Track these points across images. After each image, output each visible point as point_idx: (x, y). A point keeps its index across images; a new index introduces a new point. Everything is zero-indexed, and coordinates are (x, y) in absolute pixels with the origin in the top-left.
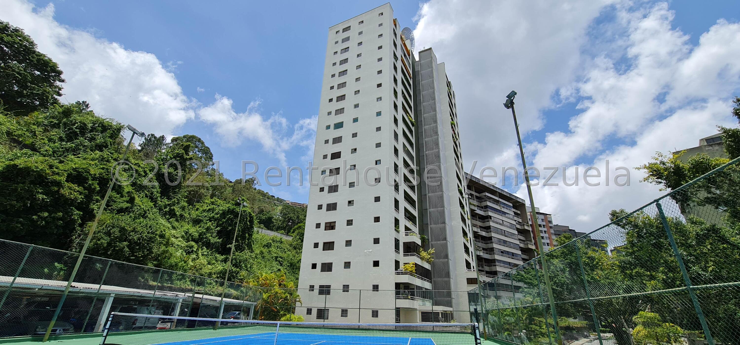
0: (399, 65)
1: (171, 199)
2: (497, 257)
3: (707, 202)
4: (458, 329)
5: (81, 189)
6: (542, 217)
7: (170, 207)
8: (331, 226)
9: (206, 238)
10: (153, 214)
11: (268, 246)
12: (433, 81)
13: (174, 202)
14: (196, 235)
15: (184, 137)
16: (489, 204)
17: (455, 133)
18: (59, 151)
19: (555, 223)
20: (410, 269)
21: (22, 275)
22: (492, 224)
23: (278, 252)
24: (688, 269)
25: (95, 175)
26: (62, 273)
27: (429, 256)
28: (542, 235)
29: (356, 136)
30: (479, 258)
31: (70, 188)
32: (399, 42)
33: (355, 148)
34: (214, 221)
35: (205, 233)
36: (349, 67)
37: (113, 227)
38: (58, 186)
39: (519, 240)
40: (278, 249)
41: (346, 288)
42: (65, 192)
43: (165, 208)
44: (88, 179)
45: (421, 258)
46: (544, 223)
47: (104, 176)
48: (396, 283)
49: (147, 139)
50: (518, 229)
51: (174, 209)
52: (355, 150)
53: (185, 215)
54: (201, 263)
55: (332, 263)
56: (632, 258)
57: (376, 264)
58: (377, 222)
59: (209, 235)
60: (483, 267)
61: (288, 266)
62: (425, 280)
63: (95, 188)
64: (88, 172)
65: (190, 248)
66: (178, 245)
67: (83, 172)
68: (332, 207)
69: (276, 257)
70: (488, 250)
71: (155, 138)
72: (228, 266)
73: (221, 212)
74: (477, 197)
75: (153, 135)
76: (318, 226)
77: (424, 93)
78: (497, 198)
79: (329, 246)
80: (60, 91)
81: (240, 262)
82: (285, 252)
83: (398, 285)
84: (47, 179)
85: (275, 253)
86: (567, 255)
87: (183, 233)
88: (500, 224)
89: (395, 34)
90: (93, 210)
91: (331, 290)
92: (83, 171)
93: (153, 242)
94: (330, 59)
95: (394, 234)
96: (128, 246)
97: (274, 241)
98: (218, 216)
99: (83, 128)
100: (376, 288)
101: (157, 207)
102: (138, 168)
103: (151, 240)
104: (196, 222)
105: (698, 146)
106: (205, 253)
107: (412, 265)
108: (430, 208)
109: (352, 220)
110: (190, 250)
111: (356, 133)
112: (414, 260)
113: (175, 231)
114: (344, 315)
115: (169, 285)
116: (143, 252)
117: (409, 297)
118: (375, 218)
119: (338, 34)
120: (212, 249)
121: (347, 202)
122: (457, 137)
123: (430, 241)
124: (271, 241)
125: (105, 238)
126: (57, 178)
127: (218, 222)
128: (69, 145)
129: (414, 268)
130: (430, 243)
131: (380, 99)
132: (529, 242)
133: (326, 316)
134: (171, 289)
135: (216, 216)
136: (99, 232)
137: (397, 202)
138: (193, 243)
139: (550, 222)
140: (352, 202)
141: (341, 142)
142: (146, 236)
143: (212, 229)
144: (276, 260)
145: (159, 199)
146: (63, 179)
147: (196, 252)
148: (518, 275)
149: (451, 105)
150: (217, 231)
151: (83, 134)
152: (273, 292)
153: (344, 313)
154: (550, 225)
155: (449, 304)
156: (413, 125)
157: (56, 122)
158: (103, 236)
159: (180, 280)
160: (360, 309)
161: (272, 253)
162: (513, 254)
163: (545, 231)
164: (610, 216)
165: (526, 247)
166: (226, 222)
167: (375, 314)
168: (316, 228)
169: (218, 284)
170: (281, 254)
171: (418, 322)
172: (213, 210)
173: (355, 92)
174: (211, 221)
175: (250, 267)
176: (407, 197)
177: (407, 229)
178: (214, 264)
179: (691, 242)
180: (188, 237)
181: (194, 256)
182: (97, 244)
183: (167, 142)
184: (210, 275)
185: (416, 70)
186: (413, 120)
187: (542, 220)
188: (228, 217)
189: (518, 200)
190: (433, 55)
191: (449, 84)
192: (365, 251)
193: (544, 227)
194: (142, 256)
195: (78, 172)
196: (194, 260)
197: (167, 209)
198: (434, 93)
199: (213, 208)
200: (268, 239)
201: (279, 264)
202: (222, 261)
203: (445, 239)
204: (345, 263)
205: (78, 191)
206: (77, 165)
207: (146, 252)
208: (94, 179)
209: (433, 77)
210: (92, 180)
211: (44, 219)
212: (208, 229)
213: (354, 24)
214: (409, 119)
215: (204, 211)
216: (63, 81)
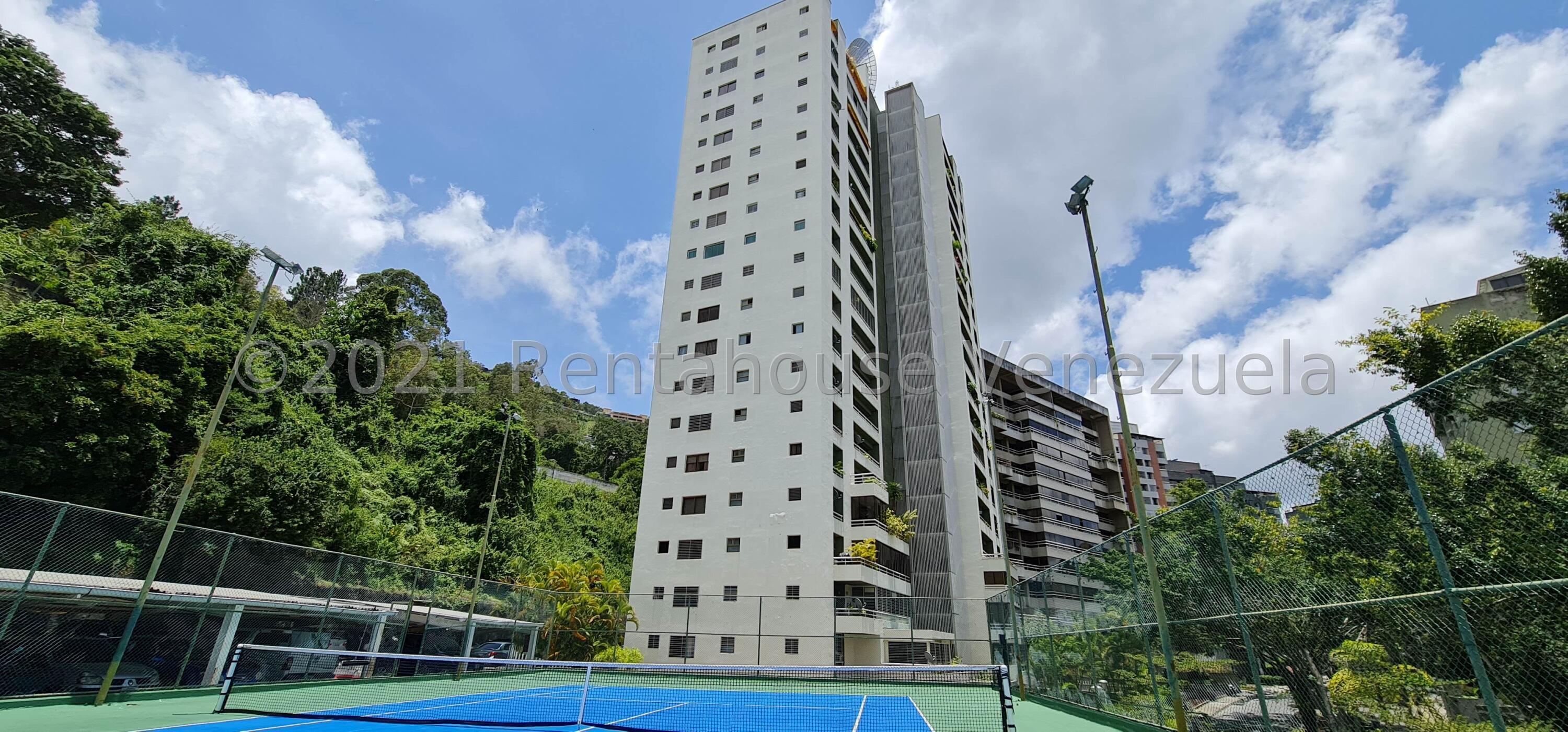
0: (843, 119)
1: (359, 406)
2: (1048, 528)
3: (1490, 413)
4: (965, 679)
5: (166, 384)
6: (1144, 444)
7: (358, 422)
8: (698, 463)
9: (435, 488)
10: (324, 437)
11: (566, 504)
12: (915, 153)
13: (367, 410)
14: (414, 481)
15: (385, 273)
16: (1032, 416)
17: (961, 267)
18: (118, 304)
19: (1170, 456)
20: (866, 554)
21: (46, 566)
22: (1037, 458)
23: (586, 517)
24: (1447, 551)
25: (197, 354)
26: (130, 562)
27: (906, 526)
28: (1142, 481)
29: (752, 273)
30: (1010, 530)
31: (144, 383)
32: (843, 71)
33: (749, 297)
34: (452, 453)
35: (432, 478)
36: (738, 123)
37: (238, 465)
38: (117, 378)
39: (1096, 491)
40: (589, 512)
41: (731, 593)
42: (132, 390)
43: (347, 424)
44: (181, 363)
45: (888, 531)
46: (1148, 457)
47: (215, 357)
48: (835, 582)
49: (306, 279)
50: (1092, 470)
51: (366, 428)
52: (750, 301)
53: (390, 440)
54: (424, 540)
55: (700, 541)
56: (1331, 530)
57: (794, 542)
58: (796, 454)
59: (442, 481)
60: (1018, 549)
61: (610, 547)
62: (896, 576)
63: (197, 383)
64: (182, 350)
65: (402, 509)
66: (375, 503)
67: (169, 349)
68: (701, 423)
69: (584, 529)
70: (1030, 513)
71: (323, 275)
72: (482, 547)
73: (465, 433)
74: (1007, 403)
75: (317, 270)
76: (672, 462)
77: (897, 181)
78: (1049, 405)
79: (694, 505)
80: (117, 175)
81: (508, 540)
82: (602, 518)
83: (839, 587)
84: (94, 364)
85: (582, 520)
86: (1195, 523)
87: (387, 479)
88: (1056, 459)
89: (835, 53)
90: (194, 429)
91: (700, 598)
92: (171, 346)
93: (322, 497)
94: (696, 106)
95: (832, 480)
96: (271, 506)
97: (578, 495)
98: (461, 441)
99: (168, 254)
100: (793, 592)
101: (329, 422)
102: (287, 341)
103: (319, 493)
104: (414, 454)
105: (1474, 294)
106: (433, 520)
107: (869, 545)
108: (907, 425)
109: (743, 451)
110: (402, 514)
111: (752, 267)
112: (873, 533)
113: (368, 474)
114: (727, 648)
115: (359, 587)
116: (302, 517)
117: (864, 611)
118: (792, 446)
119: (712, 52)
120: (448, 512)
121: (733, 413)
122: (966, 275)
123: (908, 494)
124: (572, 495)
125: (222, 488)
126: (114, 360)
127: (461, 455)
128: (139, 290)
129: (874, 551)
130: (908, 498)
131: (802, 193)
132: (1115, 497)
133: (689, 651)
134: (362, 595)
135: (456, 443)
136: (208, 475)
137: (837, 413)
138: (407, 500)
139: (1161, 454)
140: (743, 413)
141: (719, 284)
142: (307, 484)
143: (447, 470)
144: (584, 535)
145: (334, 405)
146: (127, 363)
147: (413, 517)
148: (1091, 565)
149: (954, 207)
150: (459, 472)
151: (167, 267)
152: (576, 600)
153: (727, 644)
154: (1161, 461)
155: (948, 626)
156: (872, 249)
157: (109, 241)
158: (216, 483)
159: (382, 576)
160: (760, 635)
161: (576, 520)
162: (1082, 522)
163: (1149, 474)
164: (1287, 442)
165: (1110, 507)
166: (476, 453)
167: (792, 646)
168: (668, 467)
169: (462, 585)
170: (593, 523)
171: (883, 664)
172: (448, 429)
173: (750, 178)
174: (444, 453)
175: (529, 550)
176: (860, 403)
177: (859, 468)
178: (452, 542)
179: (1454, 497)
180: (396, 486)
181: (410, 526)
182: (204, 501)
183: (348, 284)
184: (444, 565)
185: (879, 131)
186: (873, 239)
187: (1144, 449)
188: (481, 444)
189: (1094, 408)
190: (915, 99)
191: (949, 162)
192: (772, 515)
193: (1147, 465)
194: (299, 527)
195: (160, 348)
196: (409, 534)
197: (351, 428)
198: (917, 180)
199: (450, 425)
200: (567, 491)
201: (591, 543)
202: (469, 537)
203: (939, 490)
204: (729, 540)
205: (160, 390)
206: (156, 334)
207: (308, 519)
208: (194, 363)
209: (915, 147)
210: (191, 366)
211: (89, 448)
212: (439, 470)
213: (747, 31)
214: (864, 236)
215: (430, 431)
216: (122, 153)
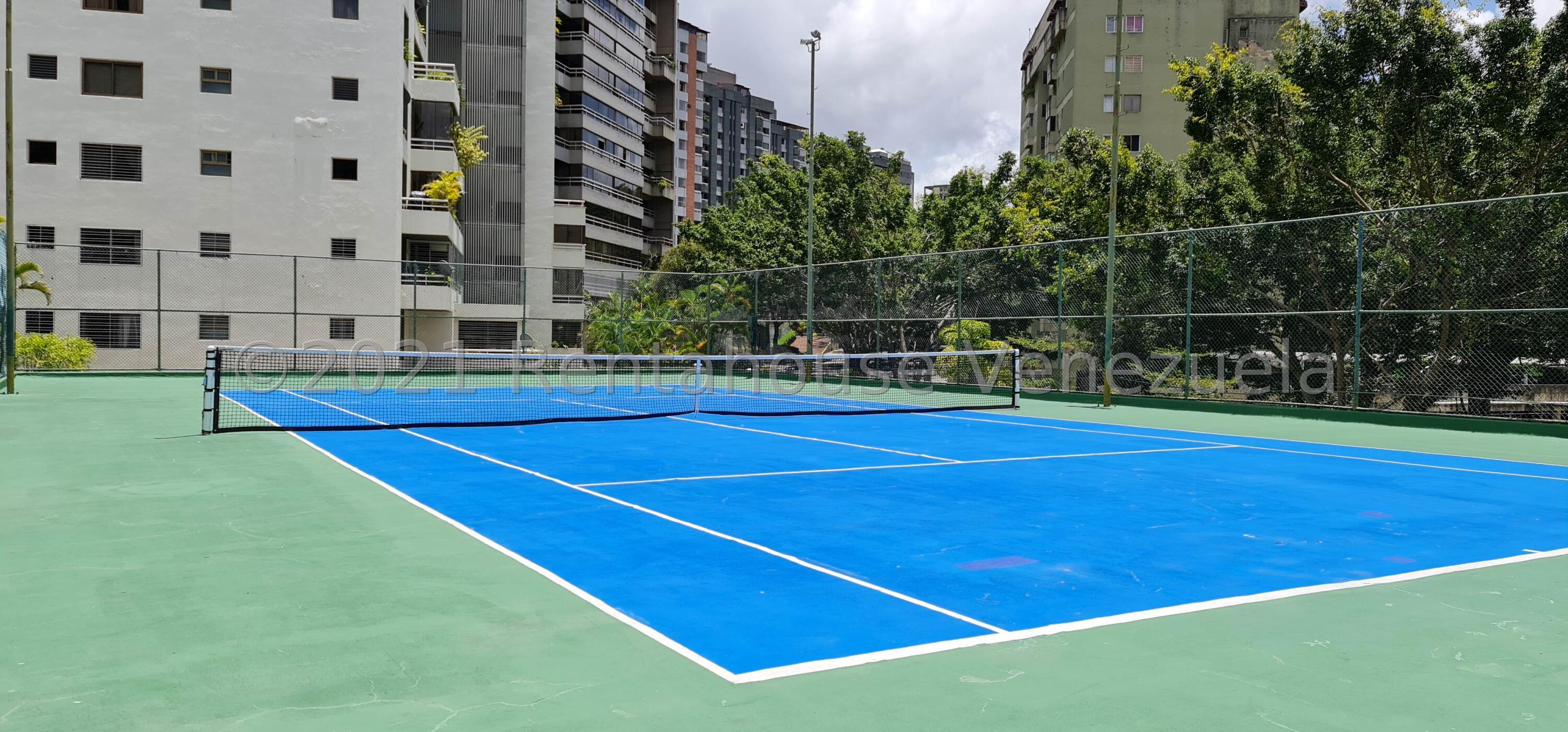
2: (588, 159)
6: (685, 36)
20: (451, 195)
27: (483, 153)
39: (646, 110)
41: (215, 245)
45: (460, 158)
46: (685, 58)
48: (403, 236)
55: (137, 150)
57: (345, 170)
58: (348, 18)
79: (113, 78)
83: (409, 244)
88: (608, 53)
91: (144, 249)
95: (403, 73)
100: (344, 248)
107: (455, 182)
112: (448, 162)
114: (213, 331)
132: (666, 120)
133: (129, 337)
139: (701, 56)
153: (214, 325)
154: (701, 66)
155: (521, 298)
160: (295, 314)
162: (625, 153)
165: (657, 134)
167: (342, 329)
177: (417, 52)
187: (685, 45)
192: (299, 120)
203: (513, 97)
